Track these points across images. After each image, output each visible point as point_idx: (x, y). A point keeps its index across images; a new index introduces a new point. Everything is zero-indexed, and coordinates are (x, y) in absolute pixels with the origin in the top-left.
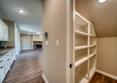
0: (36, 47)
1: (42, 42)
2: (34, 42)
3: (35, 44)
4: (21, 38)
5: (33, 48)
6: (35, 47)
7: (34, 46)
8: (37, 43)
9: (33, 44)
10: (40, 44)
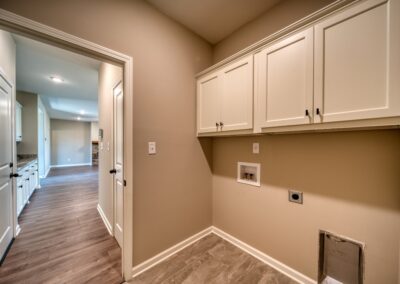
2: (95, 144)
3: (96, 152)
4: (54, 132)
5: (91, 164)
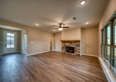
1: (79, 41)
3: (63, 46)
8: (67, 44)
10: (72, 46)
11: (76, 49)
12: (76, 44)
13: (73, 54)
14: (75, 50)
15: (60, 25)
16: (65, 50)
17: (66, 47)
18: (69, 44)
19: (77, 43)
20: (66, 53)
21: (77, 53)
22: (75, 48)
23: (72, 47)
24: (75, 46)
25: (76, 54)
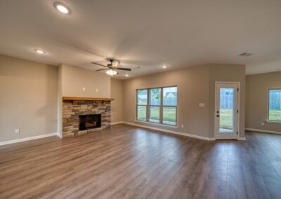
0: (74, 127)
1: (109, 102)
2: (67, 101)
3: (69, 114)
5: (59, 134)
6: (71, 128)
7: (66, 123)
8: (84, 109)
9: (59, 112)
10: (96, 111)
11: (105, 117)
12: (105, 107)
13: (98, 129)
14: (102, 119)
15: (110, 63)
16: (75, 127)
17: (80, 116)
18: (90, 107)
19: (107, 105)
20: (80, 133)
21: (107, 124)
22: (102, 115)
23: (97, 113)
24: (103, 111)
25: (104, 127)
